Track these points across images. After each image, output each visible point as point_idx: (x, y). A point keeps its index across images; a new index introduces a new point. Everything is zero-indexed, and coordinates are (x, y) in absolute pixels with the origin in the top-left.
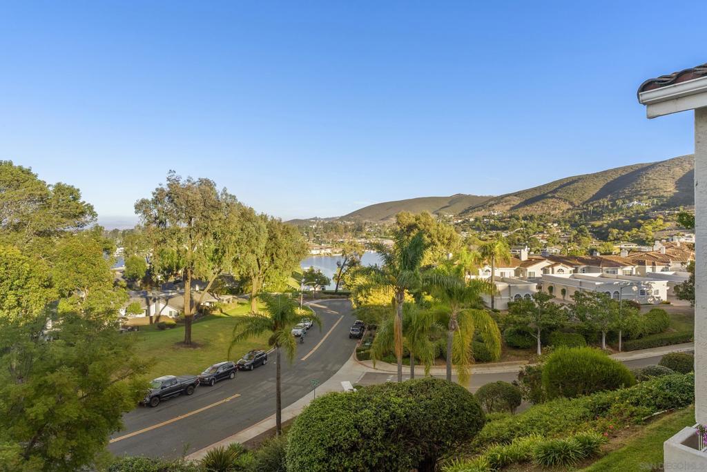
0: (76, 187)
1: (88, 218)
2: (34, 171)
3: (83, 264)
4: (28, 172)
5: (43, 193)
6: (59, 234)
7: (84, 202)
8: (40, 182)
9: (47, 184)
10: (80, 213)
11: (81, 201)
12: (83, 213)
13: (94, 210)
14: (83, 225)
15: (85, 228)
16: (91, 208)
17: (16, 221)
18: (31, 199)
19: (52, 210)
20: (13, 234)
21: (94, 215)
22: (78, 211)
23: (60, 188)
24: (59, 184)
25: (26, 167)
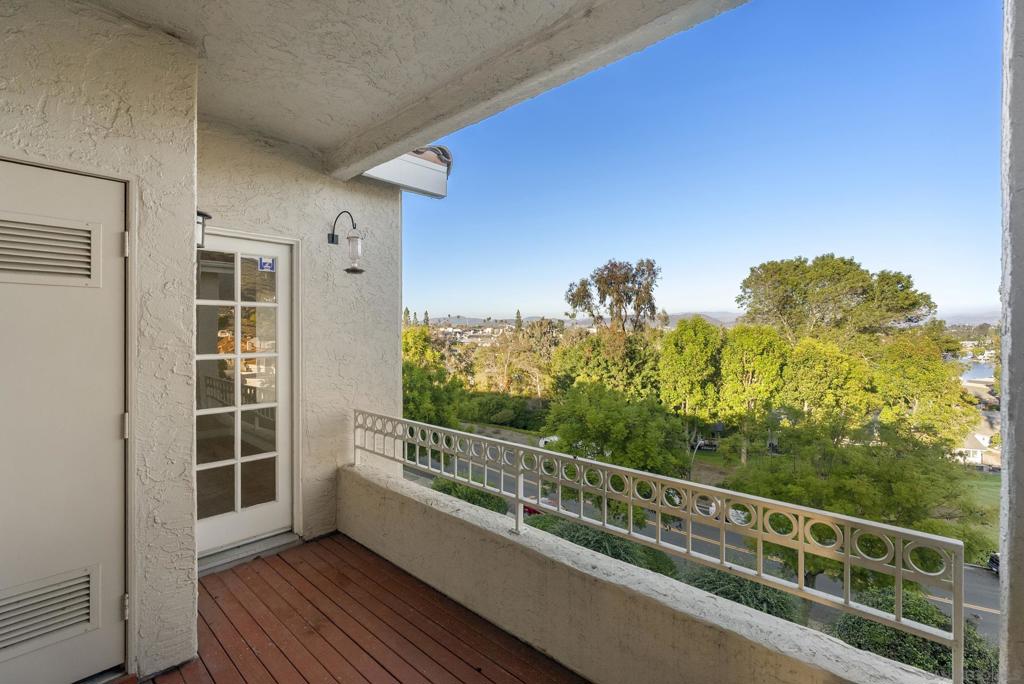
0: (905, 273)
1: (924, 310)
2: (856, 261)
3: (912, 368)
4: (851, 263)
5: (865, 285)
6: (887, 331)
7: (916, 291)
8: (862, 272)
9: (871, 273)
10: (910, 305)
11: (913, 289)
12: (914, 305)
13: (932, 300)
14: (918, 318)
15: (921, 323)
16: (926, 298)
17: (839, 317)
18: (853, 292)
19: (876, 303)
20: (834, 330)
21: (931, 306)
22: (907, 302)
23: (884, 277)
24: (883, 272)
25: (847, 257)
